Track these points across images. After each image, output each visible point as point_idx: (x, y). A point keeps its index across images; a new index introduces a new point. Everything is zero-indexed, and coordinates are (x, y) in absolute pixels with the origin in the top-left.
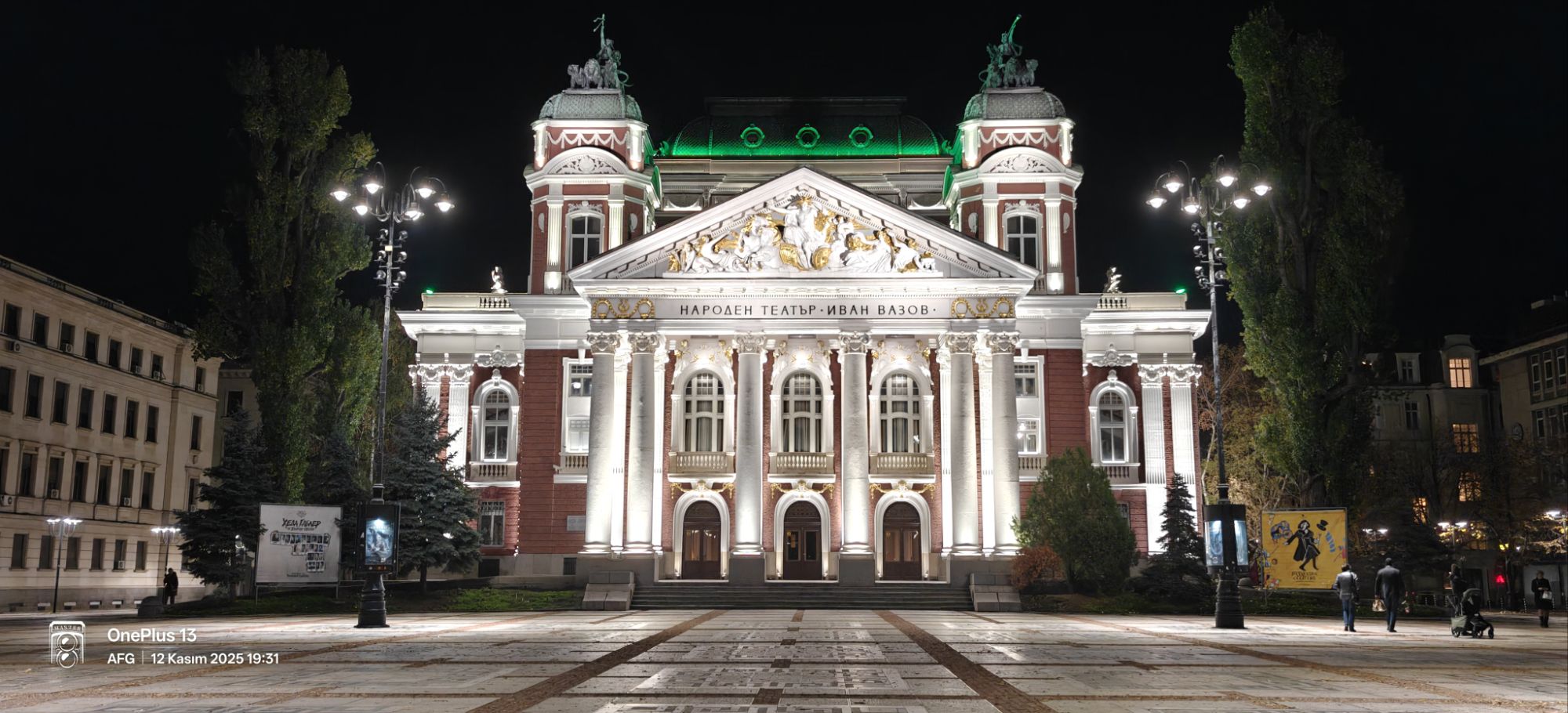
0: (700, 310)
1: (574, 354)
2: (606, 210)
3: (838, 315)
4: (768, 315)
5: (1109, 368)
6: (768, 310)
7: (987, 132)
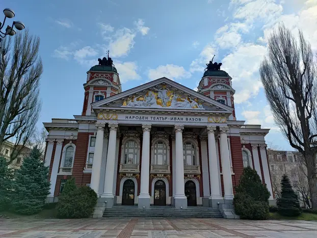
0: (132, 117)
1: (92, 134)
2: (105, 94)
3: (174, 120)
4: (153, 120)
5: (243, 144)
6: (153, 118)
7: (210, 79)
